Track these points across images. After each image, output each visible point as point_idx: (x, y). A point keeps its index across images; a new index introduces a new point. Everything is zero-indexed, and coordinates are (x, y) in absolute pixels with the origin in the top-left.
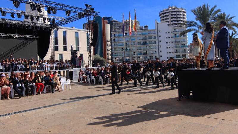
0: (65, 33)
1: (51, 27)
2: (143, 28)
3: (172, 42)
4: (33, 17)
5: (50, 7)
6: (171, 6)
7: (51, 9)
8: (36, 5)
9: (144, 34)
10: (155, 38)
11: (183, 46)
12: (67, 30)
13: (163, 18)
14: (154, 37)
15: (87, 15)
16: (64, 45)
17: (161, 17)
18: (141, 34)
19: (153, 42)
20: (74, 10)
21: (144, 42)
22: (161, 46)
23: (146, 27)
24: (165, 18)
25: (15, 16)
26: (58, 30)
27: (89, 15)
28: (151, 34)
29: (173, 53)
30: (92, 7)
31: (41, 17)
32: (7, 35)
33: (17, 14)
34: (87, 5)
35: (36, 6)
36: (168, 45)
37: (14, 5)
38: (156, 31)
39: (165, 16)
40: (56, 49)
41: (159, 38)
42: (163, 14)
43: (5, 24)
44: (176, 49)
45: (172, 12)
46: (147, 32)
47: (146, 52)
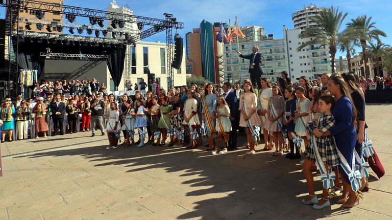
0: (146, 49)
1: (126, 43)
2: (266, 37)
3: (308, 57)
4: (98, 32)
5: (114, 20)
6: (309, 5)
7: (116, 23)
8: (96, 18)
9: (269, 46)
10: (284, 51)
11: (324, 61)
12: (148, 45)
13: (297, 23)
14: (282, 50)
15: (167, 27)
16: (144, 65)
17: (295, 21)
18: (263, 47)
19: (280, 57)
20: (148, 21)
21: (268, 57)
22: (292, 63)
23: (272, 35)
24: (300, 22)
25: (75, 31)
26: (135, 46)
27: (170, 27)
28: (278, 45)
29: (309, 71)
30: (173, 17)
31: (110, 31)
32: (66, 55)
33: (78, 28)
34: (166, 15)
35: (96, 20)
36: (303, 61)
37: (67, 20)
38: (285, 41)
39: (301, 20)
40: (134, 71)
41: (290, 51)
42: (297, 16)
43: (64, 41)
44: (314, 65)
45: (309, 13)
46: (272, 43)
47: (272, 71)
